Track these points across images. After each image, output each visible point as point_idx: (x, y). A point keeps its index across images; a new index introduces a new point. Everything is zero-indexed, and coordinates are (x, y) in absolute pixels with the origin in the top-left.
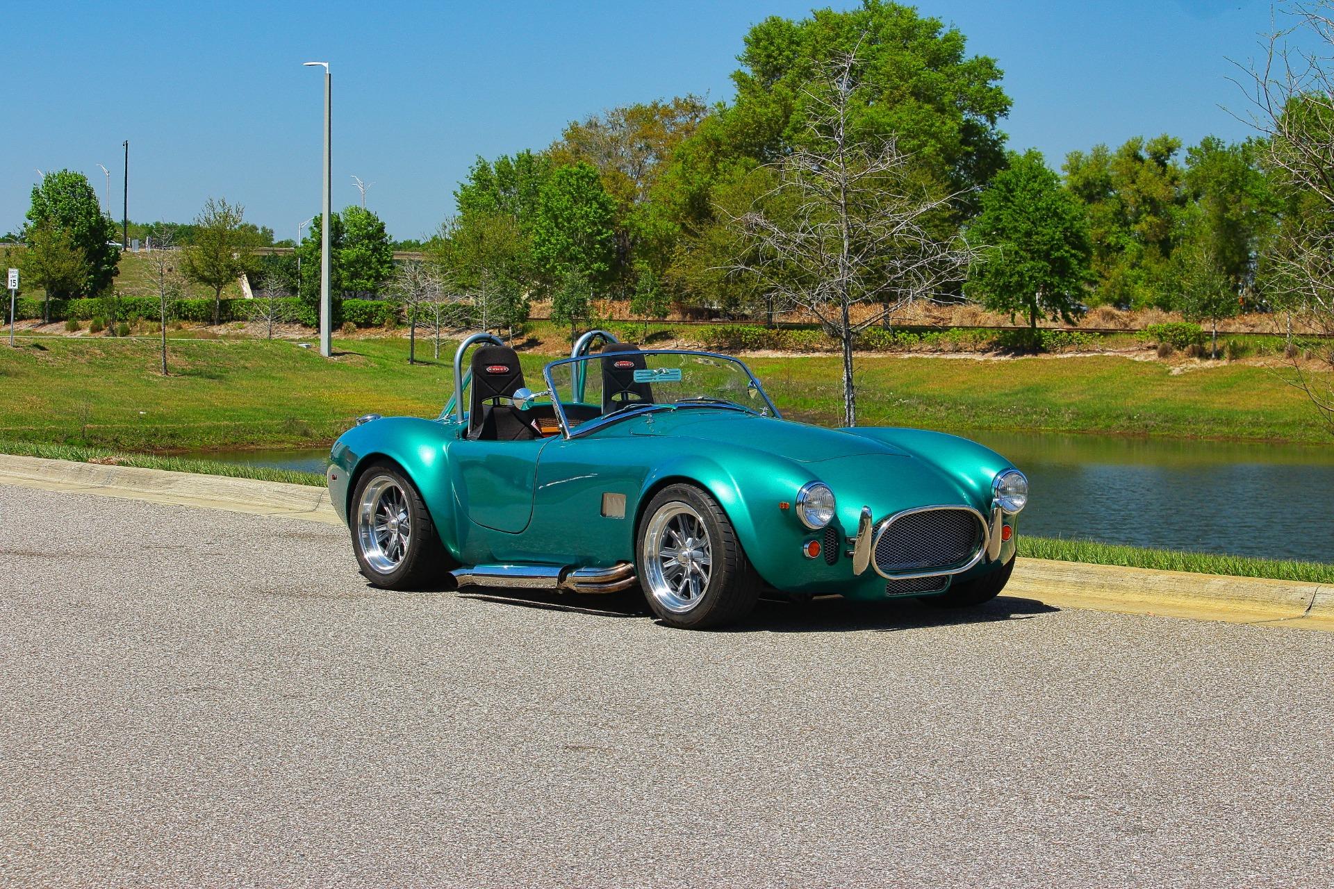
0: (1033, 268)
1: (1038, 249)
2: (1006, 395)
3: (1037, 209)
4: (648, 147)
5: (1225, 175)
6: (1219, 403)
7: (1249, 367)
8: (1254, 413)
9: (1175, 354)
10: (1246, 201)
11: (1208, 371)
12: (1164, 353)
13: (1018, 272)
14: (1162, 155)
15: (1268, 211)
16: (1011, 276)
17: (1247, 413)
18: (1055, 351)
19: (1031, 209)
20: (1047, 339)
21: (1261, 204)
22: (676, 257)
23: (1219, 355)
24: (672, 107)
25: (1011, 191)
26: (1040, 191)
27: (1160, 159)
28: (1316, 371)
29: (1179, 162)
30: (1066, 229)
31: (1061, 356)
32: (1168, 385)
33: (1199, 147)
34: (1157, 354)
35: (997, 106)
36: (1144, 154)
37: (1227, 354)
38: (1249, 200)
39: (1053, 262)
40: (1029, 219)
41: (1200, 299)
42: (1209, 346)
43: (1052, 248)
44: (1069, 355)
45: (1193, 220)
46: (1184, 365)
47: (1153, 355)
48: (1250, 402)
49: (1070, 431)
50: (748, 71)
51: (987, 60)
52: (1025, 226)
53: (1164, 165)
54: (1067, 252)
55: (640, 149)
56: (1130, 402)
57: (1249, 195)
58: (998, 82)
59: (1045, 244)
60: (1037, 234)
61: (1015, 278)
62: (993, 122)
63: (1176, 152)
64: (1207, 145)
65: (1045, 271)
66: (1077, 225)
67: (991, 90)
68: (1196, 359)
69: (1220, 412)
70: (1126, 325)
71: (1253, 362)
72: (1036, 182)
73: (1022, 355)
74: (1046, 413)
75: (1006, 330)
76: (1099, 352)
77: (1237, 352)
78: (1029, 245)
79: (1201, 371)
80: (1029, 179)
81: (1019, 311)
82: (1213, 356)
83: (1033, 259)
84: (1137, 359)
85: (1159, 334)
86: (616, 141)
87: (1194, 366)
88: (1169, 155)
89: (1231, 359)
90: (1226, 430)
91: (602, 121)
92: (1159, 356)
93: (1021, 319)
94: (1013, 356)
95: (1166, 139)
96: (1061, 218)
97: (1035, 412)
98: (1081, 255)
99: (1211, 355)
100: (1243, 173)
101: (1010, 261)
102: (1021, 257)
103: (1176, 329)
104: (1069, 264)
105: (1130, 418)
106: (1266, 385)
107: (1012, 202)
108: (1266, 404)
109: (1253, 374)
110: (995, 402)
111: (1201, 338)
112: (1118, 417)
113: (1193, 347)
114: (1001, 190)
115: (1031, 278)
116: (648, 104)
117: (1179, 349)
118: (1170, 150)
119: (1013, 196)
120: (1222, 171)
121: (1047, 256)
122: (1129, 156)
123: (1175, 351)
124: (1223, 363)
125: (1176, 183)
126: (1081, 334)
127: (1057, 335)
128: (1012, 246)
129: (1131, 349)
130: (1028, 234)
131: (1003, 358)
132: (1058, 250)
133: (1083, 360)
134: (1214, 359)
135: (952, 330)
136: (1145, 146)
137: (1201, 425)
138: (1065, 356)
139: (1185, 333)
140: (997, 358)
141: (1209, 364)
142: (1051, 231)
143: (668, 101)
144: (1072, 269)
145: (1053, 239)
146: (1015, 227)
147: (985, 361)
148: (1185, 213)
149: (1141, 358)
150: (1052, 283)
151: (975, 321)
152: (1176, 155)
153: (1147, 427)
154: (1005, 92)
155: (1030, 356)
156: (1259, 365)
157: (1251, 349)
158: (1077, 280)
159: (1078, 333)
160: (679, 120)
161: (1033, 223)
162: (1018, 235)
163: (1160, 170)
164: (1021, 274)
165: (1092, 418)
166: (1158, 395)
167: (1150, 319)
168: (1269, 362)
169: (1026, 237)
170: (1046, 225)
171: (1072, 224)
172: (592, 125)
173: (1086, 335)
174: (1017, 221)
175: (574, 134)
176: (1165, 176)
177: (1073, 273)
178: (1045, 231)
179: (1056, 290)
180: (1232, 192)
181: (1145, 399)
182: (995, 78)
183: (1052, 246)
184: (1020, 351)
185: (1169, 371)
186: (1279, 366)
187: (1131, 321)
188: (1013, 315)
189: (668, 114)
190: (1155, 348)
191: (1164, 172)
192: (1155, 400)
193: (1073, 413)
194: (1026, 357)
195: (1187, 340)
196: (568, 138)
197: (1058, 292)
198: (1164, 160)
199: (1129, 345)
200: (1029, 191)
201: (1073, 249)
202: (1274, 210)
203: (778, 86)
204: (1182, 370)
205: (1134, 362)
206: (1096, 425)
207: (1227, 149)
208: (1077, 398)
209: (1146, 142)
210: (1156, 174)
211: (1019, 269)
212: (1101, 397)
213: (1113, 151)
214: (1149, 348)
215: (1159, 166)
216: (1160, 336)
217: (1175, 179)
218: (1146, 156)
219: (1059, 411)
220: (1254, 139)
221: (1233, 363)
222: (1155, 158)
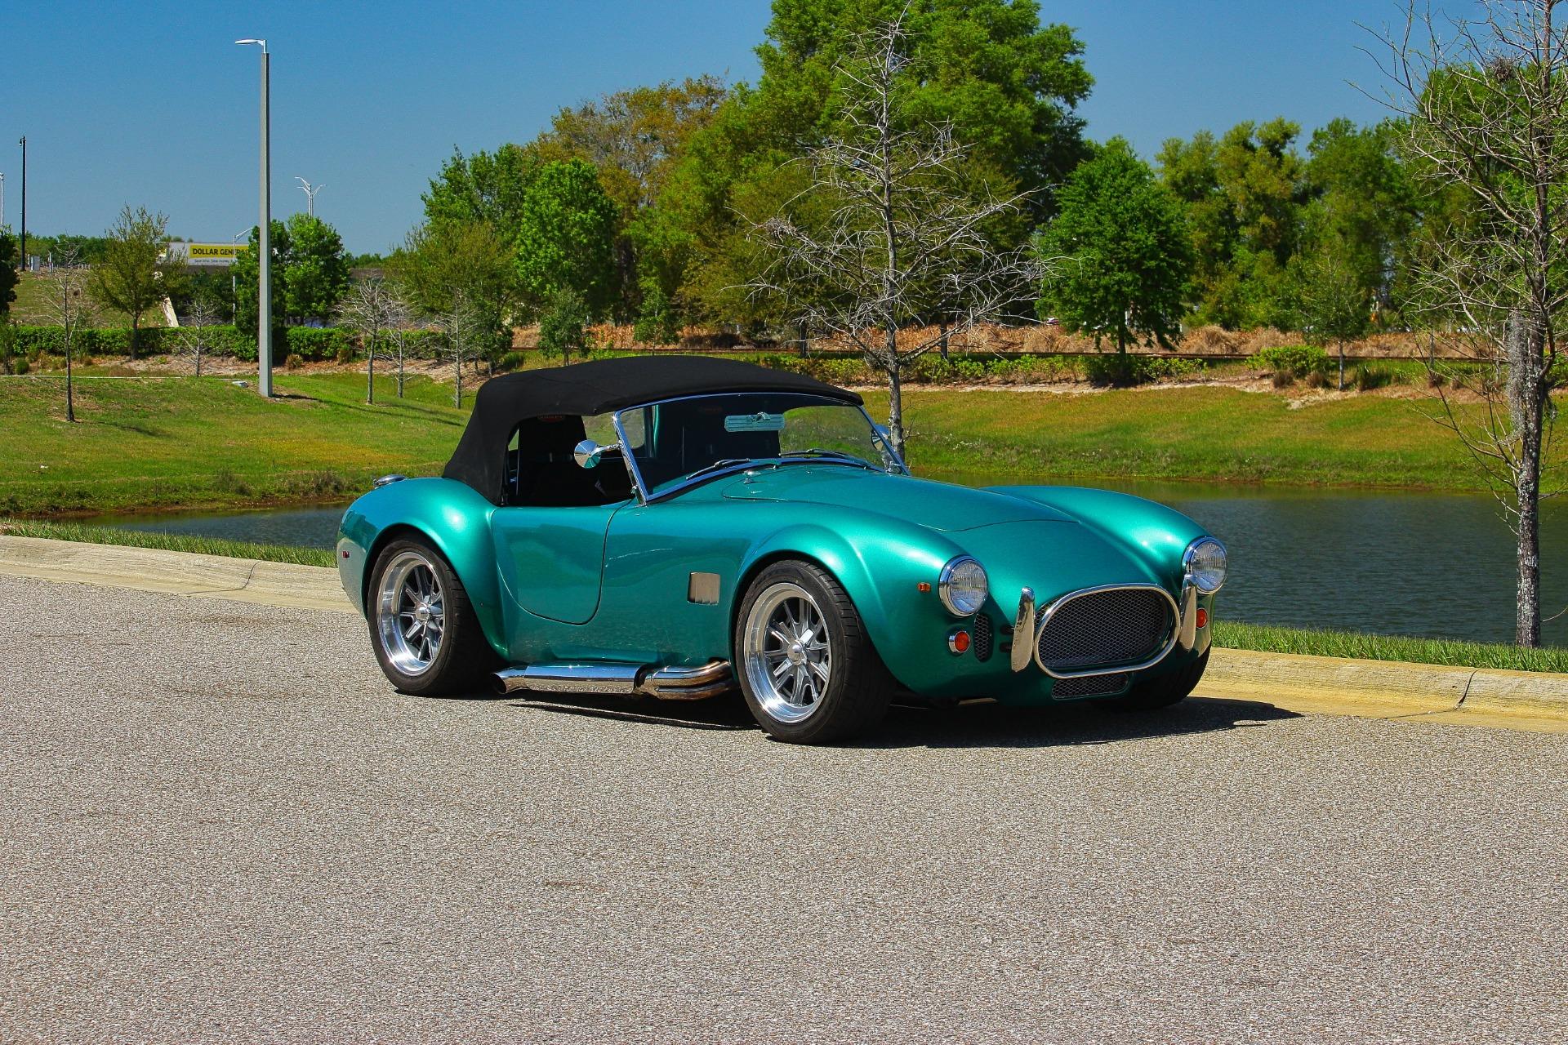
0: (1121, 281)
1: (1127, 258)
2: (1090, 435)
3: (1126, 210)
4: (655, 138)
5: (1356, 165)
6: (1348, 443)
7: (1385, 399)
8: (1390, 455)
9: (1294, 384)
10: (1380, 196)
11: (1334, 403)
12: (1281, 382)
13: (1103, 286)
14: (1277, 142)
15: (1407, 209)
16: (1095, 291)
17: (1382, 454)
18: (1149, 382)
19: (1119, 210)
20: (1140, 367)
21: (1399, 200)
22: (689, 272)
23: (1348, 384)
24: (684, 90)
25: (1094, 188)
26: (1129, 188)
27: (1274, 147)
28: (1465, 402)
29: (1299, 151)
30: (1161, 233)
31: (1157, 388)
32: (1285, 422)
33: (1325, 129)
34: (1272, 384)
35: (1075, 86)
36: (1254, 141)
37: (1357, 384)
38: (1384, 196)
39: (1145, 273)
40: (1116, 222)
41: (1324, 317)
42: (1335, 374)
43: (1144, 257)
44: (1167, 386)
45: (1315, 220)
46: (1305, 398)
47: (1268, 385)
48: (1385, 441)
49: (1168, 479)
50: (777, 45)
51: (1064, 28)
52: (1111, 230)
53: (1280, 155)
54: (1163, 260)
55: (645, 141)
56: (1241, 443)
57: (1383, 189)
58: (1078, 56)
59: (1135, 252)
60: (1126, 239)
61: (1100, 294)
62: (1073, 105)
63: (1293, 139)
64: (1335, 128)
65: (1136, 285)
66: (1175, 228)
67: (1068, 65)
68: (1320, 390)
69: (1350, 454)
70: (1234, 349)
71: (1388, 392)
72: (1124, 177)
74: (1139, 457)
75: (1089, 356)
76: (1202, 382)
77: (1371, 382)
78: (1116, 253)
79: (1326, 404)
81: (1105, 333)
82: (1341, 386)
83: (1121, 270)
84: (1248, 390)
85: (1274, 360)
86: (616, 132)
87: (1317, 397)
88: (1285, 143)
89: (1363, 389)
90: (1357, 475)
91: (600, 108)
92: (1276, 387)
93: (1108, 344)
95: (1281, 123)
96: (1155, 221)
97: (1126, 456)
98: (1180, 264)
99: (1338, 385)
101: (1094, 273)
102: (1107, 267)
103: (1296, 354)
104: (1165, 276)
105: (1241, 462)
106: (1405, 421)
107: (1096, 202)
108: (1404, 443)
109: (1389, 407)
110: (1077, 444)
111: (1325, 364)
112: (1226, 460)
113: (1316, 375)
114: (1083, 187)
115: (1119, 293)
116: (654, 87)
117: (1298, 377)
118: (1287, 136)
119: (1097, 195)
120: (1352, 159)
121: (1138, 266)
122: (1237, 144)
123: (1294, 380)
124: (1354, 394)
125: (1294, 176)
126: (1180, 360)
127: (1151, 362)
128: (1095, 254)
129: (1240, 378)
130: (1116, 240)
131: (1085, 391)
132: (1152, 259)
133: (1183, 392)
134: (1341, 390)
135: (1023, 357)
136: (1257, 132)
137: (1327, 469)
138: (1162, 387)
139: (1306, 358)
141: (1335, 395)
142: (1143, 236)
143: (679, 85)
144: (1170, 282)
145: (1145, 245)
146: (1099, 231)
147: (1065, 394)
148: (1306, 213)
149: (1252, 388)
150: (1144, 299)
151: (1052, 346)
152: (1293, 142)
153: (1261, 472)
154: (1087, 69)
156: (1395, 396)
157: (1388, 377)
158: (1175, 295)
159: (1176, 360)
160: (691, 106)
161: (1120, 226)
162: (1103, 241)
164: (1106, 288)
165: (1196, 462)
166: (1275, 434)
167: (1263, 341)
168: (1409, 392)
169: (1112, 244)
170: (1137, 229)
171: (1168, 227)
172: (587, 112)
173: (1185, 361)
174: (1101, 224)
175: (566, 124)
176: (1280, 167)
178: (1136, 236)
179: (1150, 307)
181: (1255, 440)
182: (1073, 52)
183: (1144, 254)
185: (1288, 404)
186: (1421, 396)
187: (1240, 344)
188: (1098, 342)
189: (679, 100)
190: (1270, 376)
191: (1279, 165)
192: (1270, 440)
193: (1171, 457)
195: (1309, 366)
196: (559, 127)
197: (1153, 310)
198: (1278, 149)
199: (1238, 373)
200: (1116, 188)
201: (1170, 256)
202: (1415, 208)
203: (811, 64)
204: (1304, 404)
205: (1244, 393)
206: (1199, 471)
207: (1358, 134)
208: (1176, 439)
209: (1258, 125)
210: (1270, 166)
211: (1103, 282)
212: (1205, 437)
213: (1218, 138)
214: (1263, 377)
215: (1273, 156)
216: (1276, 361)
217: (1293, 172)
218: (1257, 144)
219: (1155, 454)
220: (1393, 119)
221: (1367, 393)
222: (1268, 146)
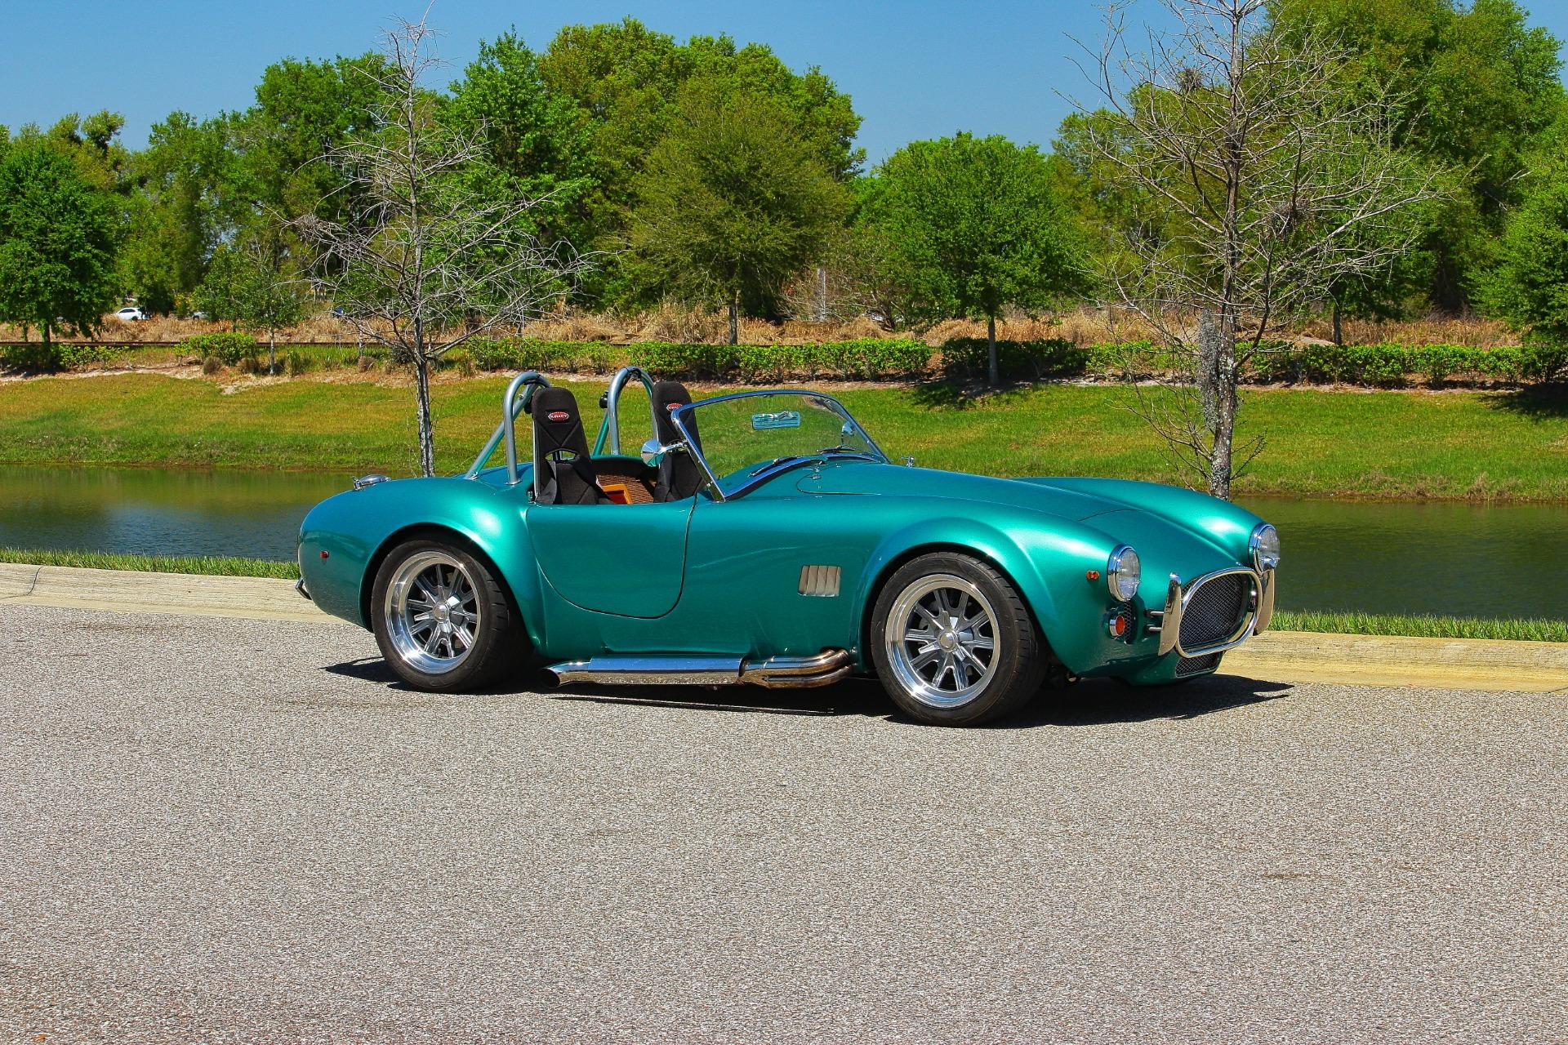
0: (49, 272)
1: (55, 249)
2: (30, 423)
3: (52, 202)
5: (197, 157)
6: (291, 426)
7: (317, 384)
8: (337, 438)
9: (223, 370)
10: (222, 187)
11: (268, 388)
12: (211, 369)
13: (31, 277)
14: (102, 135)
15: (246, 199)
16: (23, 282)
17: (329, 437)
18: (75, 370)
19: (45, 202)
20: (67, 356)
21: (239, 191)
23: (279, 369)
25: (19, 181)
26: (55, 180)
27: (100, 140)
28: (400, 386)
29: (122, 143)
30: (87, 224)
31: (84, 376)
32: (223, 408)
33: (165, 124)
34: (202, 370)
37: (288, 369)
38: (225, 186)
39: (71, 264)
40: (43, 214)
41: (255, 304)
42: (265, 360)
43: (71, 248)
44: (95, 374)
45: (140, 210)
46: (238, 383)
47: (197, 372)
48: (328, 424)
49: (117, 464)
52: (40, 222)
53: (105, 147)
54: (89, 252)
56: (178, 429)
57: (224, 179)
59: (62, 244)
60: (52, 231)
61: (28, 285)
63: (118, 131)
64: (174, 122)
65: (64, 275)
66: (98, 219)
68: (250, 375)
69: (295, 438)
70: (135, 337)
71: (320, 377)
72: (48, 169)
73: (36, 374)
74: (85, 444)
75: (15, 345)
76: (129, 369)
77: (300, 367)
78: (43, 245)
79: (260, 390)
80: (41, 167)
81: (33, 323)
82: (272, 371)
83: (49, 261)
84: (178, 377)
85: (203, 347)
87: (249, 383)
88: (110, 135)
89: (293, 375)
90: (308, 458)
92: (206, 373)
93: (35, 335)
94: (25, 377)
95: (106, 116)
96: (82, 213)
97: (72, 442)
98: (105, 255)
99: (268, 370)
100: (217, 154)
101: (22, 264)
102: (33, 259)
103: (226, 341)
104: (91, 267)
105: (189, 447)
106: (343, 404)
107: (23, 195)
108: (349, 426)
109: (322, 391)
110: (19, 431)
111: (255, 348)
112: (173, 445)
113: (247, 361)
114: (9, 180)
115: (46, 283)
117: (227, 363)
118: (111, 128)
119: (23, 187)
120: (193, 151)
121: (65, 257)
122: (63, 136)
123: (223, 366)
124: (285, 379)
125: (119, 167)
126: (107, 348)
127: (78, 351)
128: (24, 246)
129: (168, 365)
130: (42, 231)
131: (14, 379)
132: (78, 251)
133: (114, 379)
134: (272, 375)
136: (82, 122)
137: (275, 454)
138: (90, 375)
139: (234, 345)
140: (7, 379)
141: (268, 380)
142: (68, 228)
144: (95, 272)
145: (72, 236)
146: (26, 223)
148: (129, 203)
149: (183, 375)
150: (71, 289)
152: (118, 134)
153: (211, 456)
155: (46, 376)
156: (328, 380)
157: (316, 363)
158: (100, 285)
159: (102, 348)
161: (48, 218)
162: (31, 233)
163: (100, 153)
164: (35, 280)
165: (142, 448)
166: (214, 419)
167: (193, 329)
168: (341, 376)
169: (39, 235)
170: (64, 221)
171: (93, 220)
173: (113, 349)
174: (27, 215)
176: (106, 159)
177: (96, 278)
178: (63, 228)
179: (77, 298)
180: (206, 176)
181: (201, 423)
183: (71, 246)
184: (33, 370)
185: (221, 390)
186: (353, 381)
187: (140, 331)
188: (26, 330)
190: (197, 363)
191: (105, 156)
192: (212, 425)
193: (117, 443)
194: (40, 377)
195: (237, 352)
197: (80, 299)
198: (104, 141)
199: (164, 360)
200: (41, 180)
201: (96, 248)
202: (254, 197)
204: (237, 389)
205: (176, 380)
206: (149, 455)
207: (198, 126)
208: (116, 425)
209: (83, 119)
210: (96, 158)
211: (32, 273)
212: (144, 423)
213: (44, 131)
214: (190, 363)
215: (99, 147)
216: (205, 349)
217: (117, 163)
218: (83, 137)
219: (101, 441)
220: (229, 113)
221: (297, 379)
222: (93, 138)
